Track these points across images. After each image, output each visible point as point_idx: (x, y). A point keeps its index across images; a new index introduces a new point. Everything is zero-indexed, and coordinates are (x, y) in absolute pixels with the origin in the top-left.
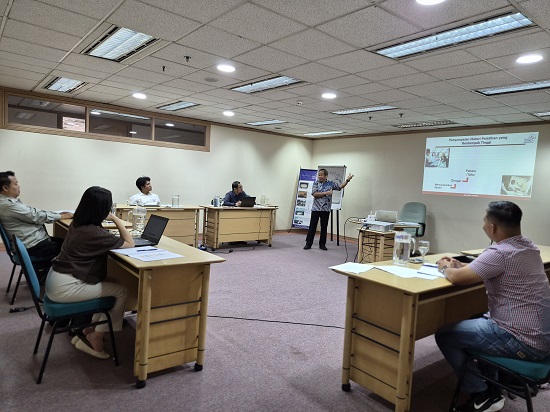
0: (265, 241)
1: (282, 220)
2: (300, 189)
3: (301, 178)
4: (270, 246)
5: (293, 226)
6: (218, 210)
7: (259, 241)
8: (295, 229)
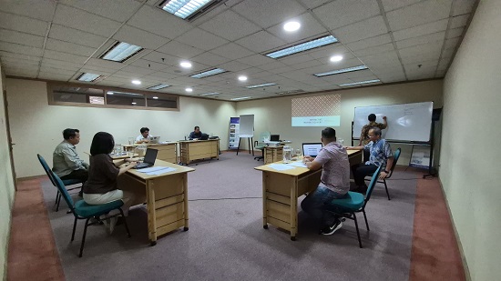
0: (215, 157)
2: (231, 128)
3: (231, 122)
4: (218, 160)
6: (188, 143)
7: (212, 158)
8: (231, 149)
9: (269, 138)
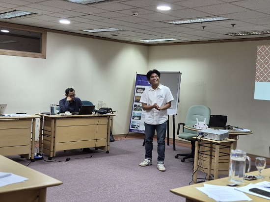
0: (103, 148)
1: (119, 126)
2: (136, 94)
3: (137, 83)
4: (108, 152)
5: (130, 130)
6: (55, 119)
7: (97, 148)
8: (133, 133)
9: (206, 120)
